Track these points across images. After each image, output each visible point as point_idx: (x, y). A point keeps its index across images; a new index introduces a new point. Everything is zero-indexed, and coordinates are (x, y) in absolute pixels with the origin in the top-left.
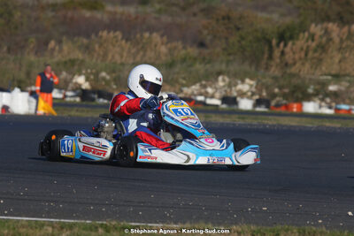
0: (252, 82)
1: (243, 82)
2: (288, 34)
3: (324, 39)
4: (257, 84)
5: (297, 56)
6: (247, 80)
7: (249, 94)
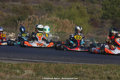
0: (14, 34)
1: (11, 34)
2: (21, 19)
3: (34, 20)
4: (16, 34)
5: (26, 26)
6: (12, 33)
7: (13, 37)
